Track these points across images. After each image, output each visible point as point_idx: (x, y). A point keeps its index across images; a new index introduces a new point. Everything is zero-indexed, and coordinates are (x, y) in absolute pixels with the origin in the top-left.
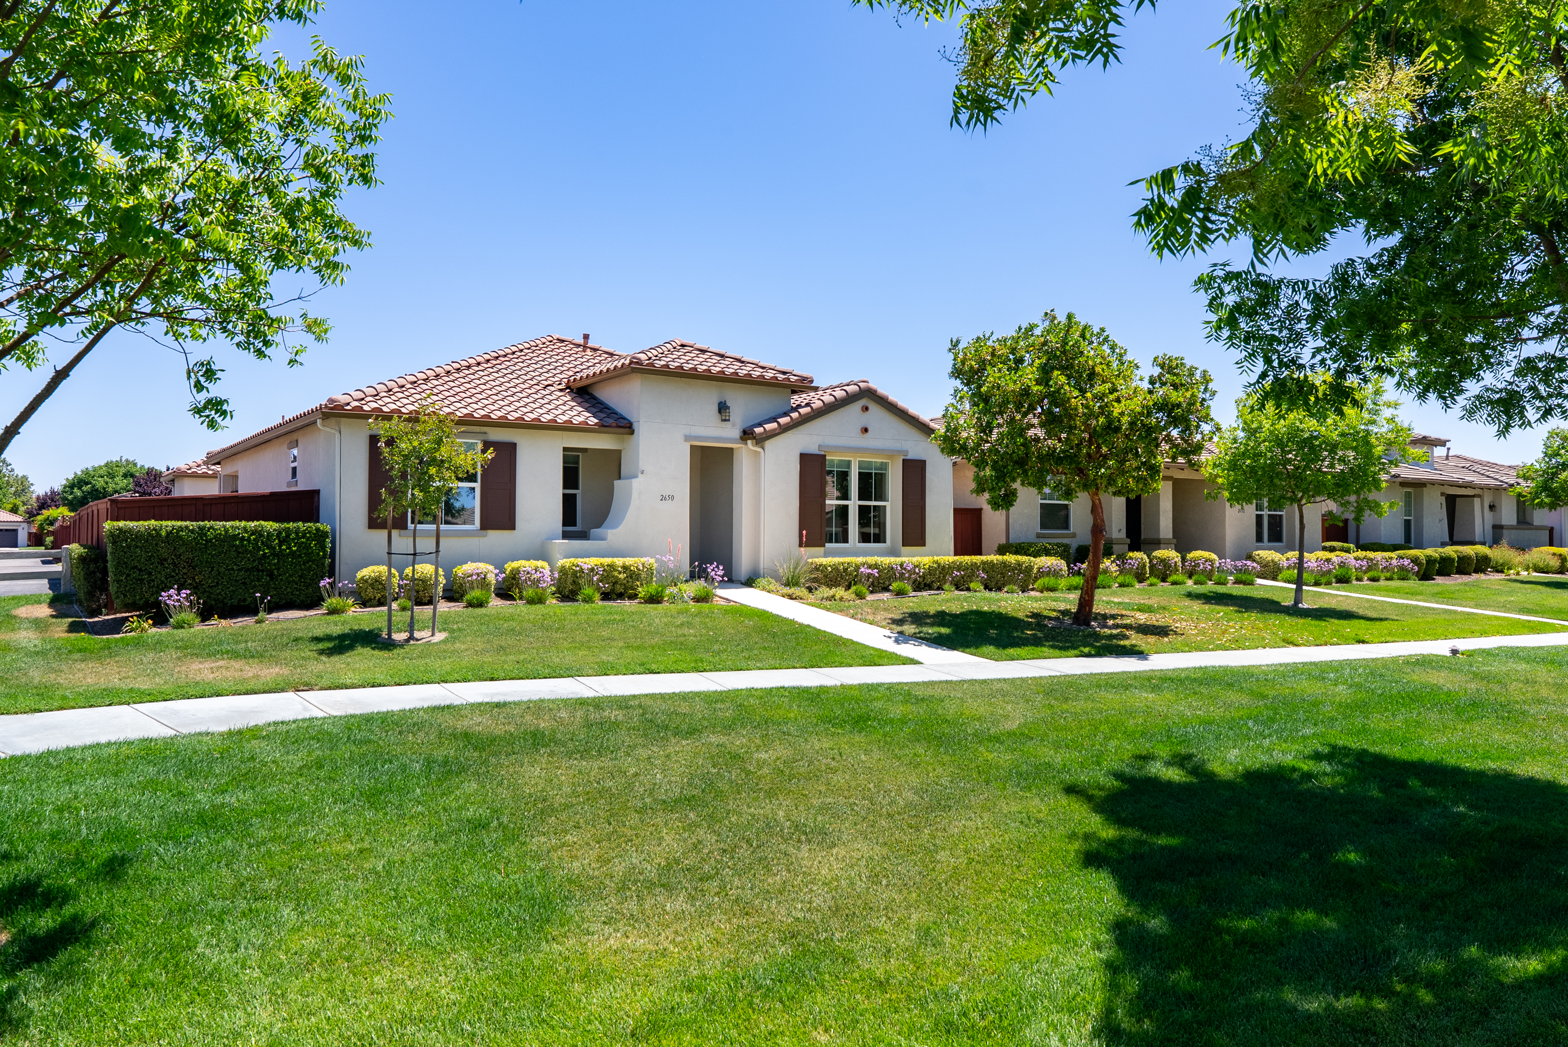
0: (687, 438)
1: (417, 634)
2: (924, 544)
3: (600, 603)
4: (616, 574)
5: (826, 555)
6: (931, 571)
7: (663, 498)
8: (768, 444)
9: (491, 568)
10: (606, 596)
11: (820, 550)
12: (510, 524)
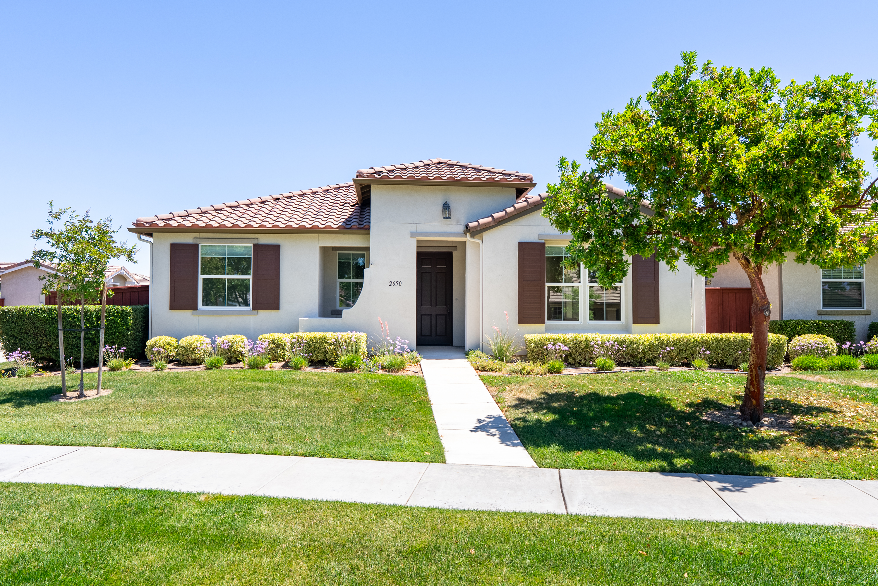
0: (413, 234)
1: (85, 393)
2: (657, 321)
3: (308, 369)
4: (326, 345)
5: (547, 331)
6: (651, 347)
7: (392, 284)
8: (486, 235)
9: (245, 339)
10: (313, 364)
11: (542, 327)
12: (275, 305)
